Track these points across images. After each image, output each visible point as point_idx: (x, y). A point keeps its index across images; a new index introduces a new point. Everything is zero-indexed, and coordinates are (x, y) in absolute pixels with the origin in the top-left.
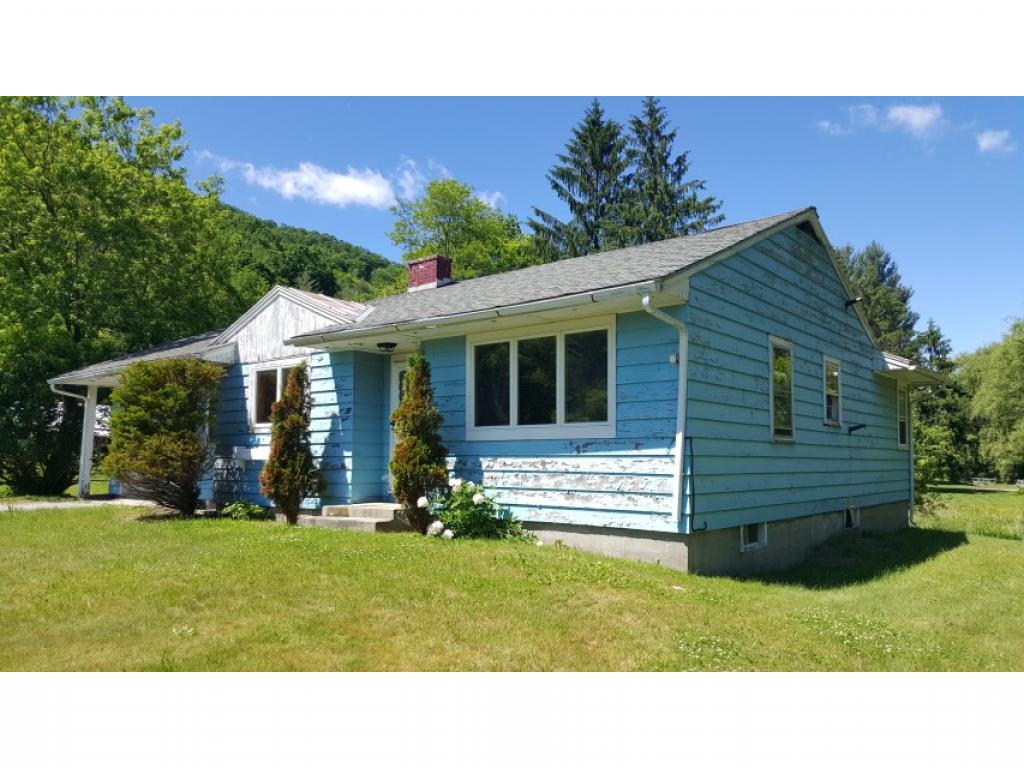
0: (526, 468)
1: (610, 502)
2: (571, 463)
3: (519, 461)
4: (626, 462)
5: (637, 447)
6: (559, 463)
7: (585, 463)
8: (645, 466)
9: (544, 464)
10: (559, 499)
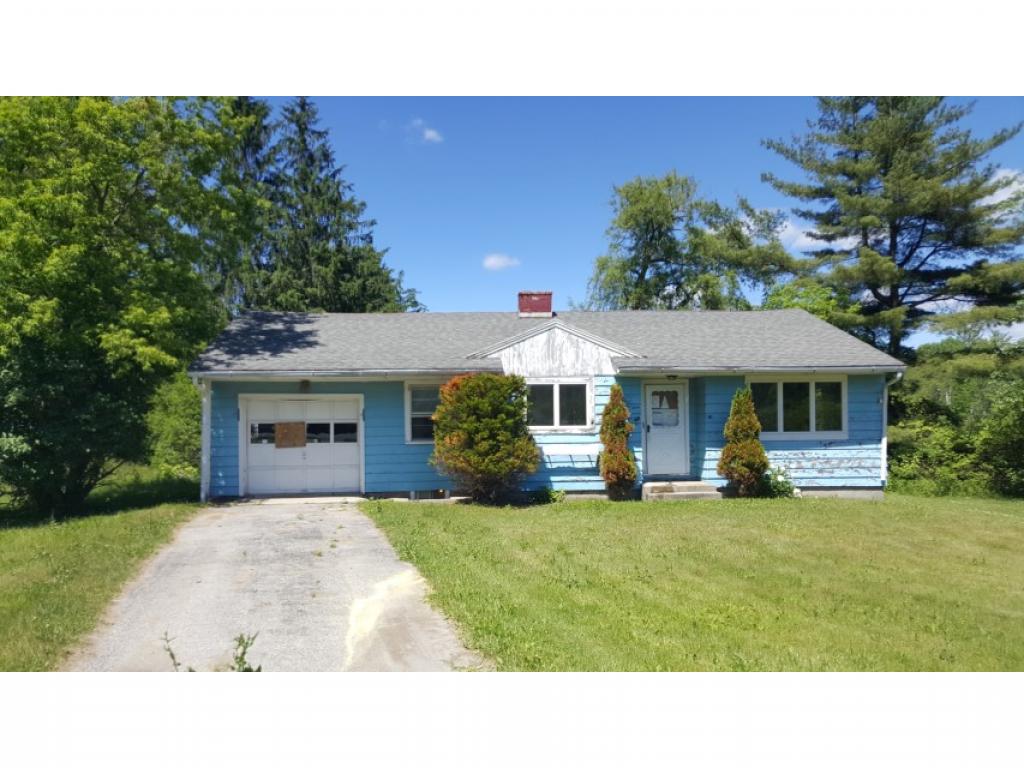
0: (791, 456)
1: (844, 473)
2: (821, 453)
3: (786, 453)
4: (854, 452)
5: (860, 444)
6: (813, 453)
7: (830, 453)
8: (865, 454)
9: (803, 454)
10: (815, 474)
